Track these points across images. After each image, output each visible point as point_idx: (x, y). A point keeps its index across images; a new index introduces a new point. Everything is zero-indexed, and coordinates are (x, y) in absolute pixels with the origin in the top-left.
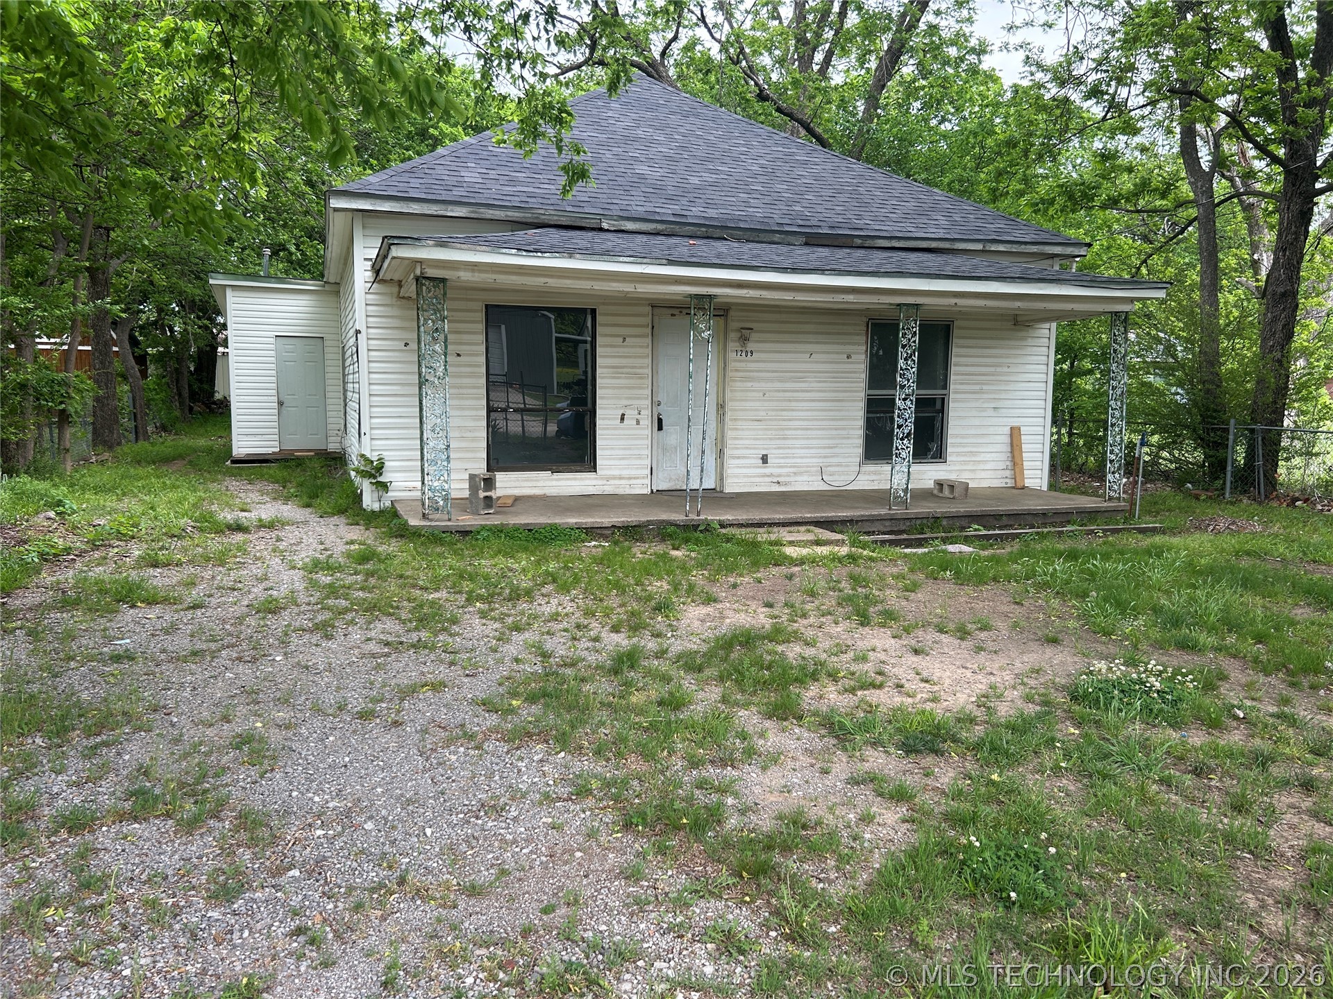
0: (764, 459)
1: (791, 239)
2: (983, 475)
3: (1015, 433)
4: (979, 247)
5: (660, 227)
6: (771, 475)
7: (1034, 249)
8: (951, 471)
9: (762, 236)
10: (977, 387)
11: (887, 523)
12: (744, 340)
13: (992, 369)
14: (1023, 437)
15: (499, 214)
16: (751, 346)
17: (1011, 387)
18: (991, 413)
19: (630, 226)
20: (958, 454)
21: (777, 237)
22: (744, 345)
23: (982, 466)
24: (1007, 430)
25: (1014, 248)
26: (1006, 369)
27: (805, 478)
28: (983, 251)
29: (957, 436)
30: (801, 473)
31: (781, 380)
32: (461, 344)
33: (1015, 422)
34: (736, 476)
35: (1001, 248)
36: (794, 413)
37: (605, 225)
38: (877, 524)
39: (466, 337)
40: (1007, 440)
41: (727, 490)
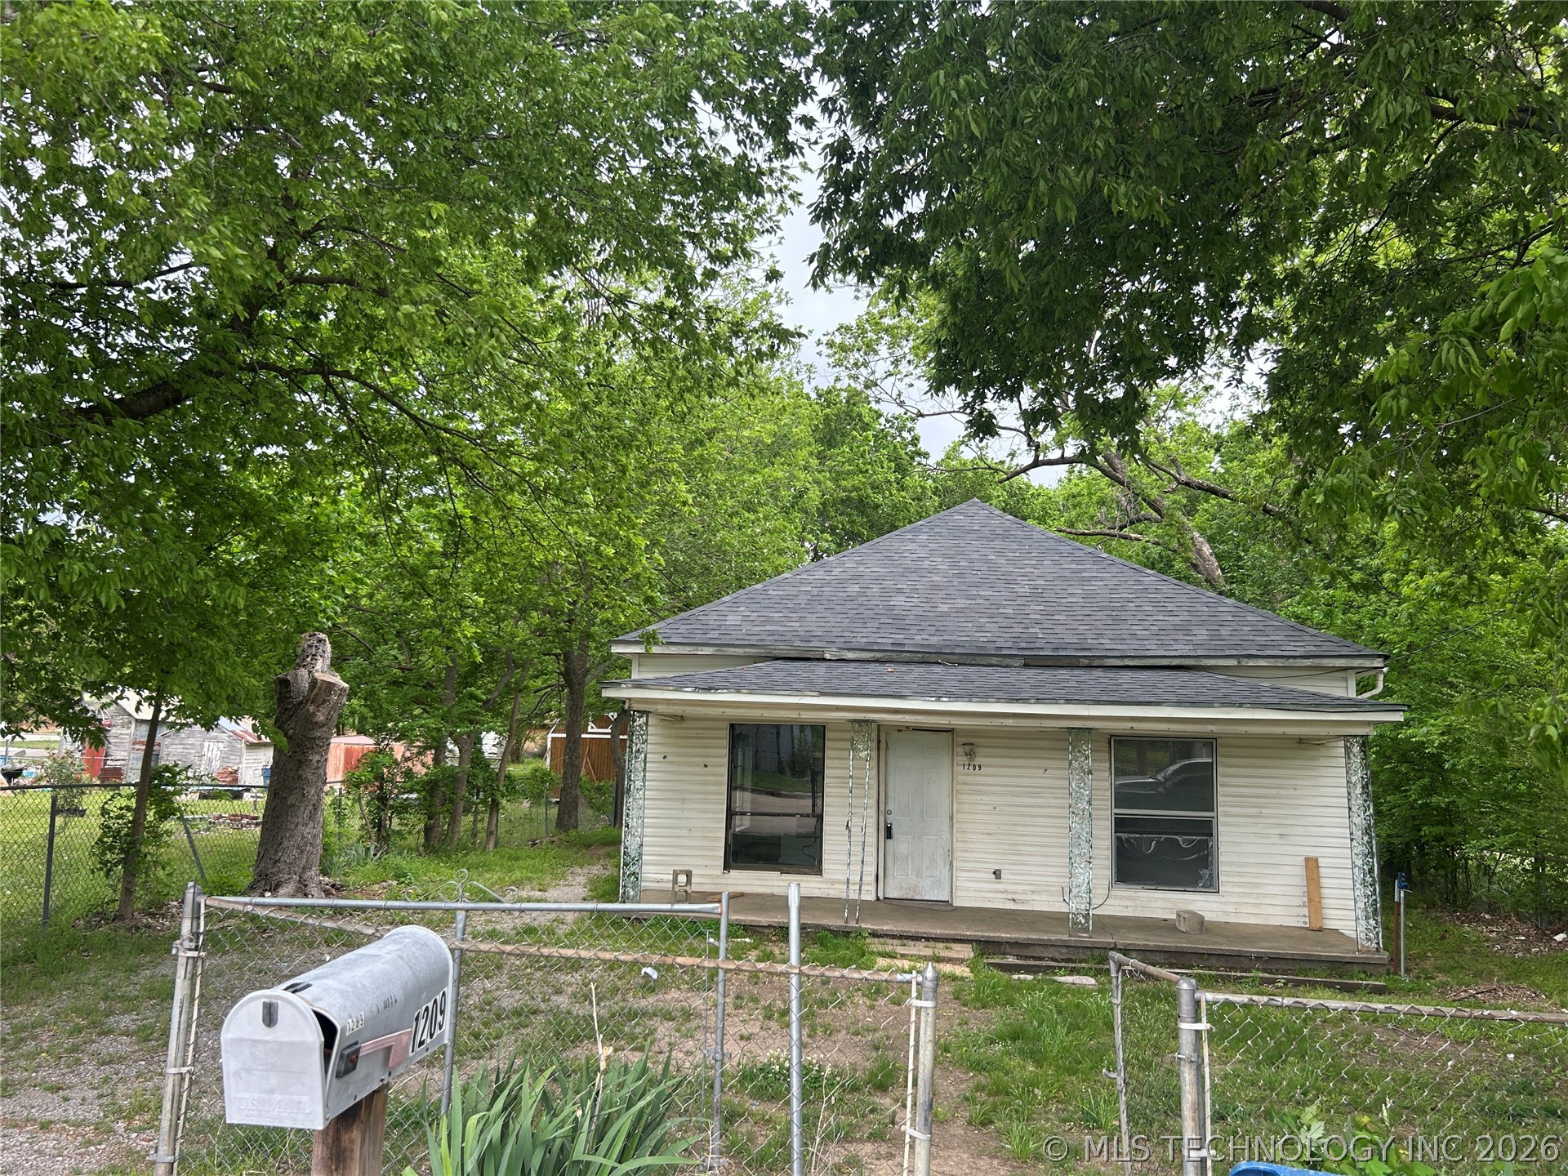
0: (997, 874)
1: (1008, 661)
2: (1270, 910)
3: (1312, 865)
4: (1233, 662)
5: (878, 655)
6: (1006, 891)
7: (1308, 662)
8: (1227, 903)
9: (979, 660)
10: (1254, 811)
11: (1064, 950)
12: (970, 755)
13: (1274, 792)
14: (1322, 870)
15: (740, 651)
16: (978, 761)
17: (1303, 811)
18: (1277, 840)
19: (850, 655)
20: (1235, 884)
21: (994, 660)
22: (971, 760)
23: (1267, 901)
24: (1301, 861)
25: (1280, 663)
26: (1292, 792)
27: (1044, 897)
28: (1239, 667)
29: (1231, 864)
30: (1039, 892)
31: (1012, 794)
32: (708, 756)
33: (1312, 853)
34: (967, 890)
35: (1262, 663)
36: (1030, 829)
37: (827, 656)
38: (1051, 949)
39: (713, 751)
40: (1302, 871)
41: (957, 903)
